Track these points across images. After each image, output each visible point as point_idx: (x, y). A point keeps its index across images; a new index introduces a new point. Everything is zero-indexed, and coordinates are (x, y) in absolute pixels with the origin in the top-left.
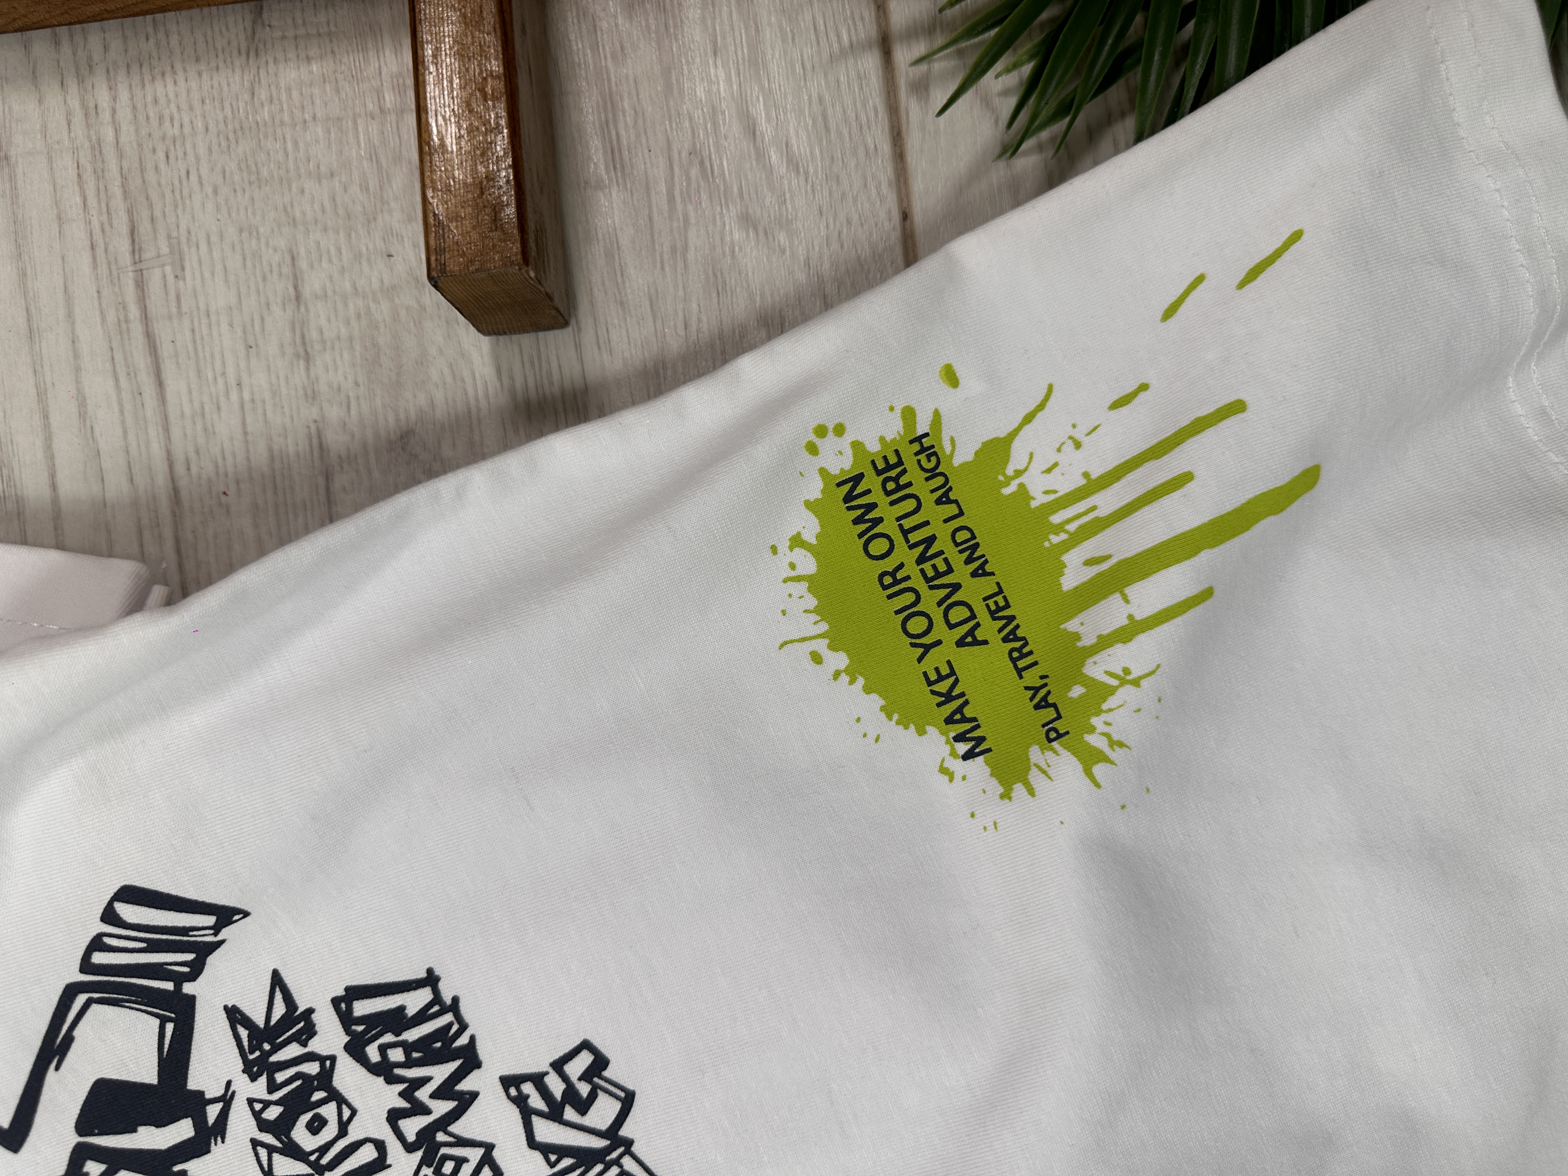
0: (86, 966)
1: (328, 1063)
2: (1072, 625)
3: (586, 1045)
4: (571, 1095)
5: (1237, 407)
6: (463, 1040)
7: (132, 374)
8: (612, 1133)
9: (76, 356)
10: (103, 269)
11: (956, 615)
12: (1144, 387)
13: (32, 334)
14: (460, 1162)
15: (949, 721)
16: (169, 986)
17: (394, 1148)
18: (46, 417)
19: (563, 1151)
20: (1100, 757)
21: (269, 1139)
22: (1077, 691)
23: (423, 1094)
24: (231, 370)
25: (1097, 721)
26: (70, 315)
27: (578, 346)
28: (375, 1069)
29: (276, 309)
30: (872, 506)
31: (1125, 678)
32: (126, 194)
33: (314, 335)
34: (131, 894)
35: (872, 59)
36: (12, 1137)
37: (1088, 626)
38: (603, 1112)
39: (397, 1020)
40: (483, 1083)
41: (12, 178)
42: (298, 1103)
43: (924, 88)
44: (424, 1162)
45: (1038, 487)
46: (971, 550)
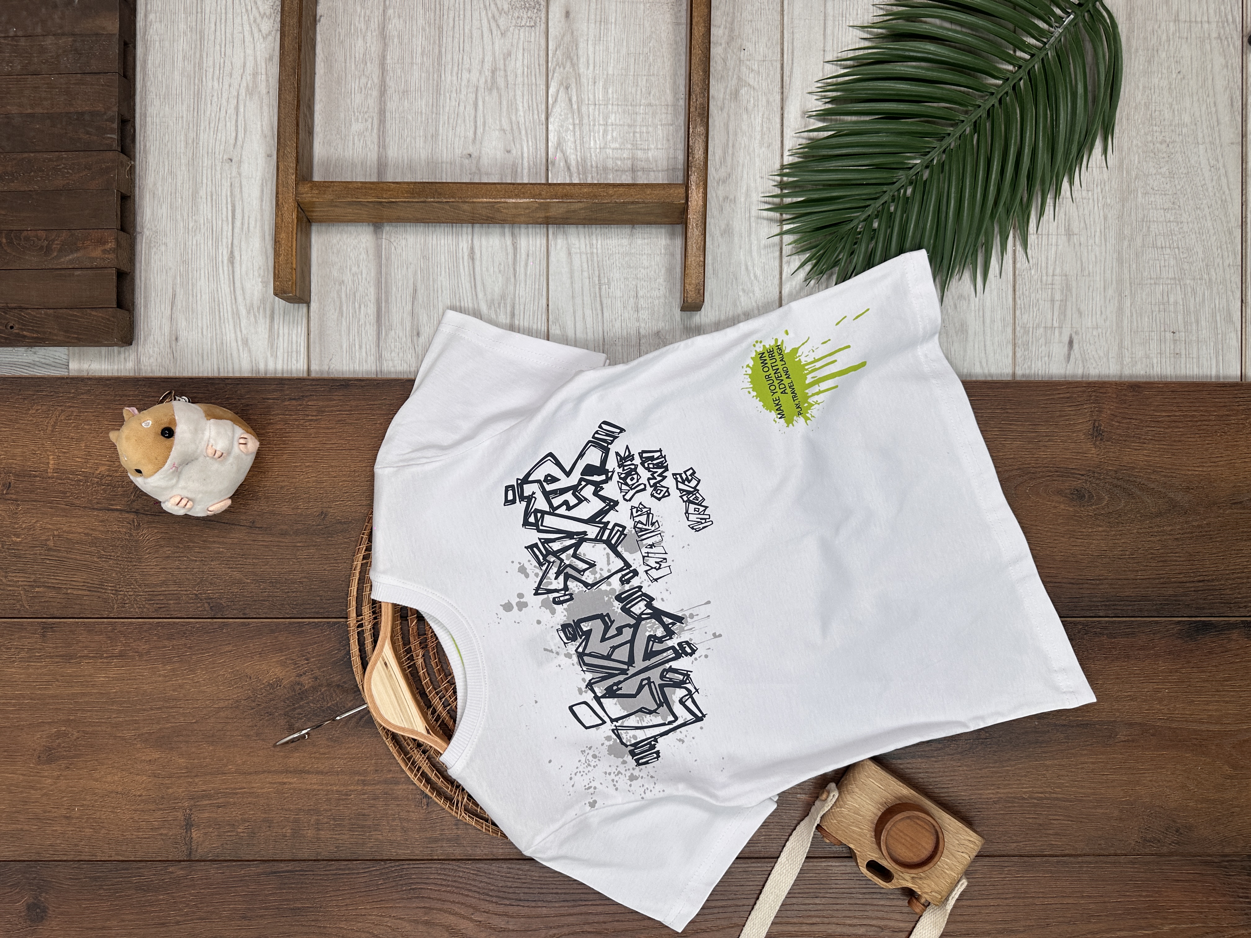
0: (593, 437)
1: (636, 466)
2: (807, 391)
3: (691, 468)
4: (687, 478)
5: (849, 347)
6: (665, 464)
7: (596, 310)
8: (695, 488)
9: (583, 304)
10: (591, 284)
11: (782, 386)
12: (829, 340)
13: (573, 297)
14: (662, 491)
15: (777, 410)
16: (606, 445)
17: (648, 486)
18: (574, 317)
19: (684, 491)
20: (809, 419)
21: (621, 481)
22: (806, 405)
23: (655, 475)
24: (619, 312)
25: (809, 411)
26: (583, 294)
27: (700, 316)
28: (646, 468)
29: (632, 299)
30: (766, 360)
31: (816, 403)
32: (598, 267)
33: (640, 306)
34: (605, 423)
35: (777, 254)
36: (568, 474)
37: (810, 391)
38: (694, 483)
39: (652, 458)
40: (668, 474)
41: (571, 259)
42: (628, 474)
43: (789, 263)
44: (654, 490)
45: (803, 360)
46: (787, 372)
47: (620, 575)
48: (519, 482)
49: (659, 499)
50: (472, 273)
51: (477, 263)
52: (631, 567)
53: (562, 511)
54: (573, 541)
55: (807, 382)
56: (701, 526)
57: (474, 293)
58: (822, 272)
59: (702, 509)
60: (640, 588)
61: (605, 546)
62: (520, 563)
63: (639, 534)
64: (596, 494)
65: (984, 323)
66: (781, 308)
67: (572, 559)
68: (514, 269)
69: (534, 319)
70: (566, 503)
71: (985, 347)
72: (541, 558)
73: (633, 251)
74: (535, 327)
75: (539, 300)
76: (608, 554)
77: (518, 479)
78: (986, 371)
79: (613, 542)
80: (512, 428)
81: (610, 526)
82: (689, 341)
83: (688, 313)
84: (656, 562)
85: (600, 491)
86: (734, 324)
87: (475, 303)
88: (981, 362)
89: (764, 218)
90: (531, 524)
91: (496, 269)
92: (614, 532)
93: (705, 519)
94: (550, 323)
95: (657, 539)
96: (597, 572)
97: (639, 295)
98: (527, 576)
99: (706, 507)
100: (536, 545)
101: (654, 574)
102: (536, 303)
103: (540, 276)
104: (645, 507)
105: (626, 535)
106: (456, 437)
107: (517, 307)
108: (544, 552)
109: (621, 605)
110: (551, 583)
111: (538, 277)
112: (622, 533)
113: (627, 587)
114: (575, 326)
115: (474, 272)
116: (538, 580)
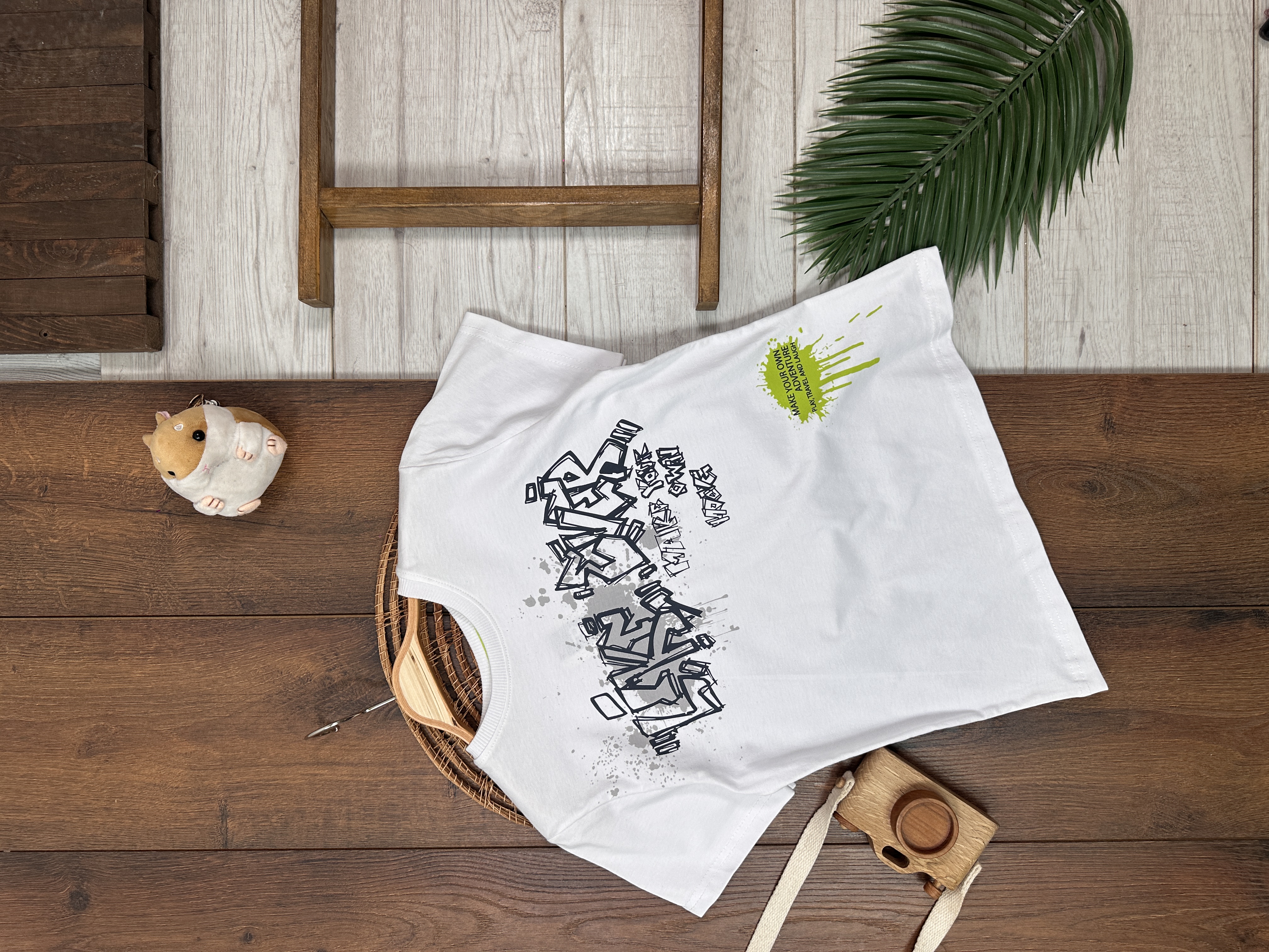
0: (612, 435)
1: (654, 463)
2: (821, 388)
3: (708, 465)
4: (704, 475)
5: (862, 343)
6: (683, 461)
7: (613, 310)
8: (711, 484)
9: (601, 305)
10: (608, 285)
11: (796, 383)
12: (843, 337)
13: (590, 298)
14: (679, 487)
15: (792, 407)
16: (624, 443)
17: (665, 483)
18: (592, 317)
19: (701, 487)
20: (823, 415)
21: (640, 478)
22: (820, 401)
23: (673, 472)
24: (636, 312)
25: (824, 408)
27: (716, 315)
28: (663, 466)
29: (648, 299)
30: (780, 358)
31: (830, 399)
32: (615, 268)
33: (656, 306)
34: (623, 421)
35: (791, 253)
36: (587, 472)
37: (824, 388)
38: (710, 479)
39: (669, 456)
40: (685, 471)
41: (588, 260)
42: (646, 471)
43: (802, 261)
44: (671, 487)
45: (818, 357)
46: (801, 369)
47: (639, 570)
48: (540, 480)
49: (677, 496)
50: (491, 275)
51: (496, 265)
52: (650, 562)
53: (582, 508)
54: (593, 538)
55: (821, 379)
56: (718, 522)
57: (493, 294)
58: (835, 270)
59: (718, 505)
60: (659, 582)
61: (624, 541)
62: (541, 559)
63: (658, 530)
64: (614, 491)
65: (996, 318)
66: (795, 306)
67: (592, 554)
68: (533, 272)
69: (552, 320)
70: (585, 500)
71: (997, 342)
72: (562, 554)
73: (648, 251)
74: (553, 328)
75: (557, 301)
76: (627, 550)
77: (538, 478)
78: (998, 366)
79: (632, 538)
80: (533, 427)
81: (629, 523)
82: (705, 340)
83: (704, 312)
84: (674, 558)
85: (618, 488)
86: (749, 323)
87: (495, 305)
88: (993, 357)
90: (552, 521)
91: (515, 272)
92: (633, 528)
93: (722, 515)
94: (568, 324)
95: (675, 534)
96: (616, 568)
97: (655, 295)
98: (548, 571)
99: (723, 503)
100: (557, 542)
101: (673, 569)
102: (554, 305)
103: (557, 277)
104: (663, 504)
105: (644, 531)
106: (477, 437)
107: (536, 308)
108: (565, 548)
109: (641, 599)
110: (572, 579)
111: (556, 279)
113: (646, 582)
114: (592, 325)
115: (493, 275)
116: (559, 575)
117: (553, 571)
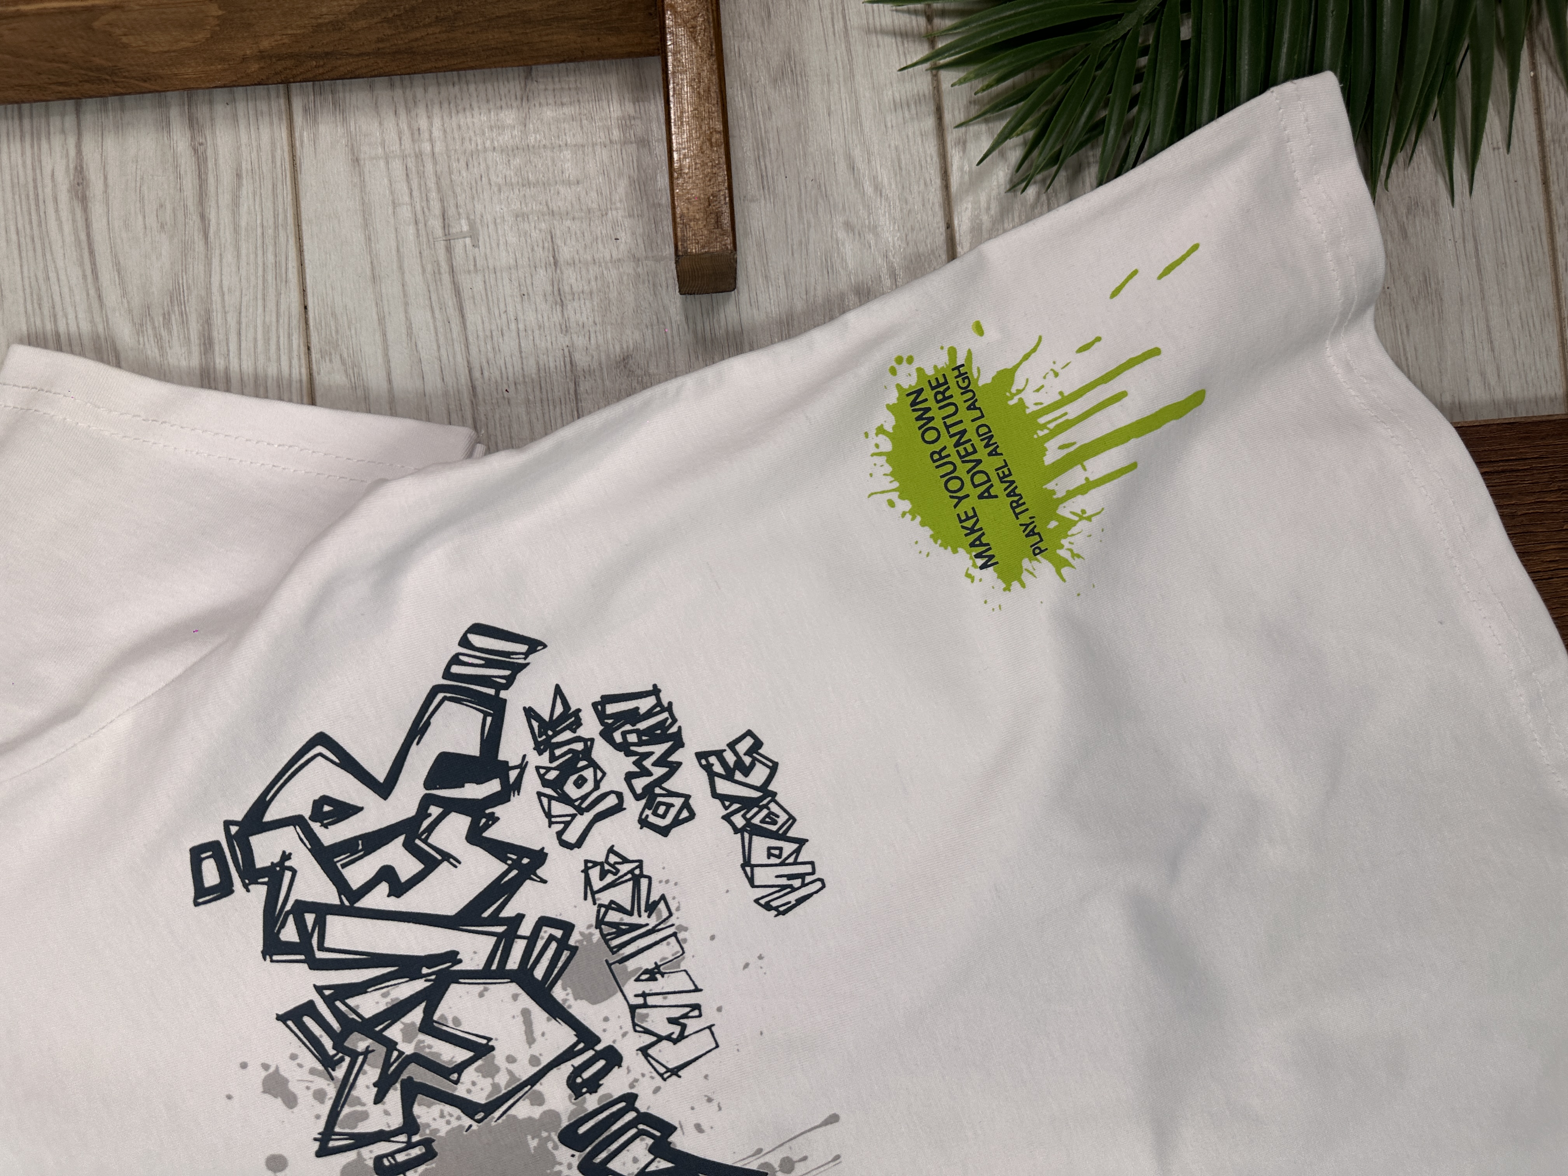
0: (447, 674)
1: (589, 743)
2: (1050, 486)
3: (749, 733)
4: (739, 763)
5: (1156, 353)
6: (674, 729)
7: (445, 310)
8: (764, 789)
9: (406, 297)
10: (424, 240)
11: (979, 478)
12: (1098, 339)
13: (375, 279)
14: (669, 806)
15: (972, 545)
16: (492, 692)
17: (628, 797)
18: (384, 335)
19: (733, 799)
20: (1066, 563)
21: (549, 791)
22: (1053, 524)
23: (648, 763)
24: (510, 309)
25: (1065, 542)
26: (401, 268)
28: (618, 747)
29: (542, 271)
30: (928, 409)
31: (1082, 516)
32: (439, 190)
33: (567, 289)
34: (479, 629)
35: (929, 123)
36: (384, 789)
37: (1060, 485)
38: (759, 775)
39: (633, 716)
40: (685, 756)
41: (361, 174)
42: (568, 769)
43: (963, 143)
44: (647, 806)
45: (1031, 401)
46: (988, 439)
47: (566, 1069)
48: (234, 829)
49: (664, 831)
50: (83, 237)
51: (97, 209)
52: (598, 1040)
53: (378, 898)
54: (419, 985)
55: (1049, 459)
56: (792, 898)
57: (92, 292)
58: (1055, 160)
59: (789, 848)
60: (630, 1099)
61: (514, 988)
62: (266, 1067)
63: (615, 943)
64: (475, 837)
65: (1479, 271)
66: (956, 263)
67: (422, 1037)
68: (203, 217)
69: (267, 350)
70: (387, 874)
71: (1489, 332)
72: (328, 1043)
73: (532, 139)
74: (272, 370)
75: (279, 295)
76: (526, 1013)
77: (227, 824)
78: (1499, 395)
79: (539, 973)
80: (191, 671)
81: (526, 929)
82: (709, 373)
83: (705, 298)
84: (672, 1021)
85: (487, 826)
86: (832, 318)
87: (98, 319)
88: (1483, 374)
89: (884, 32)
90: (289, 948)
91: (152, 220)
92: (540, 944)
93: (802, 876)
94: (315, 356)
95: (666, 951)
96: (497, 1070)
97: (561, 260)
98: (291, 1101)
99: (801, 842)
100: (309, 1008)
101: (669, 1055)
102: (271, 305)
103: (276, 227)
104: (625, 860)
105: (574, 950)
106: (34, 713)
107: (217, 319)
108: (336, 1025)
109: (579, 1156)
110: (364, 1116)
111: (270, 232)
112: (563, 943)
113: (591, 1102)
114: (386, 354)
115: (88, 235)
116: (325, 1109)
117: (305, 1098)
